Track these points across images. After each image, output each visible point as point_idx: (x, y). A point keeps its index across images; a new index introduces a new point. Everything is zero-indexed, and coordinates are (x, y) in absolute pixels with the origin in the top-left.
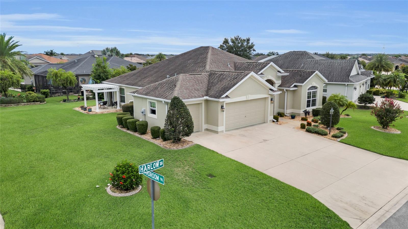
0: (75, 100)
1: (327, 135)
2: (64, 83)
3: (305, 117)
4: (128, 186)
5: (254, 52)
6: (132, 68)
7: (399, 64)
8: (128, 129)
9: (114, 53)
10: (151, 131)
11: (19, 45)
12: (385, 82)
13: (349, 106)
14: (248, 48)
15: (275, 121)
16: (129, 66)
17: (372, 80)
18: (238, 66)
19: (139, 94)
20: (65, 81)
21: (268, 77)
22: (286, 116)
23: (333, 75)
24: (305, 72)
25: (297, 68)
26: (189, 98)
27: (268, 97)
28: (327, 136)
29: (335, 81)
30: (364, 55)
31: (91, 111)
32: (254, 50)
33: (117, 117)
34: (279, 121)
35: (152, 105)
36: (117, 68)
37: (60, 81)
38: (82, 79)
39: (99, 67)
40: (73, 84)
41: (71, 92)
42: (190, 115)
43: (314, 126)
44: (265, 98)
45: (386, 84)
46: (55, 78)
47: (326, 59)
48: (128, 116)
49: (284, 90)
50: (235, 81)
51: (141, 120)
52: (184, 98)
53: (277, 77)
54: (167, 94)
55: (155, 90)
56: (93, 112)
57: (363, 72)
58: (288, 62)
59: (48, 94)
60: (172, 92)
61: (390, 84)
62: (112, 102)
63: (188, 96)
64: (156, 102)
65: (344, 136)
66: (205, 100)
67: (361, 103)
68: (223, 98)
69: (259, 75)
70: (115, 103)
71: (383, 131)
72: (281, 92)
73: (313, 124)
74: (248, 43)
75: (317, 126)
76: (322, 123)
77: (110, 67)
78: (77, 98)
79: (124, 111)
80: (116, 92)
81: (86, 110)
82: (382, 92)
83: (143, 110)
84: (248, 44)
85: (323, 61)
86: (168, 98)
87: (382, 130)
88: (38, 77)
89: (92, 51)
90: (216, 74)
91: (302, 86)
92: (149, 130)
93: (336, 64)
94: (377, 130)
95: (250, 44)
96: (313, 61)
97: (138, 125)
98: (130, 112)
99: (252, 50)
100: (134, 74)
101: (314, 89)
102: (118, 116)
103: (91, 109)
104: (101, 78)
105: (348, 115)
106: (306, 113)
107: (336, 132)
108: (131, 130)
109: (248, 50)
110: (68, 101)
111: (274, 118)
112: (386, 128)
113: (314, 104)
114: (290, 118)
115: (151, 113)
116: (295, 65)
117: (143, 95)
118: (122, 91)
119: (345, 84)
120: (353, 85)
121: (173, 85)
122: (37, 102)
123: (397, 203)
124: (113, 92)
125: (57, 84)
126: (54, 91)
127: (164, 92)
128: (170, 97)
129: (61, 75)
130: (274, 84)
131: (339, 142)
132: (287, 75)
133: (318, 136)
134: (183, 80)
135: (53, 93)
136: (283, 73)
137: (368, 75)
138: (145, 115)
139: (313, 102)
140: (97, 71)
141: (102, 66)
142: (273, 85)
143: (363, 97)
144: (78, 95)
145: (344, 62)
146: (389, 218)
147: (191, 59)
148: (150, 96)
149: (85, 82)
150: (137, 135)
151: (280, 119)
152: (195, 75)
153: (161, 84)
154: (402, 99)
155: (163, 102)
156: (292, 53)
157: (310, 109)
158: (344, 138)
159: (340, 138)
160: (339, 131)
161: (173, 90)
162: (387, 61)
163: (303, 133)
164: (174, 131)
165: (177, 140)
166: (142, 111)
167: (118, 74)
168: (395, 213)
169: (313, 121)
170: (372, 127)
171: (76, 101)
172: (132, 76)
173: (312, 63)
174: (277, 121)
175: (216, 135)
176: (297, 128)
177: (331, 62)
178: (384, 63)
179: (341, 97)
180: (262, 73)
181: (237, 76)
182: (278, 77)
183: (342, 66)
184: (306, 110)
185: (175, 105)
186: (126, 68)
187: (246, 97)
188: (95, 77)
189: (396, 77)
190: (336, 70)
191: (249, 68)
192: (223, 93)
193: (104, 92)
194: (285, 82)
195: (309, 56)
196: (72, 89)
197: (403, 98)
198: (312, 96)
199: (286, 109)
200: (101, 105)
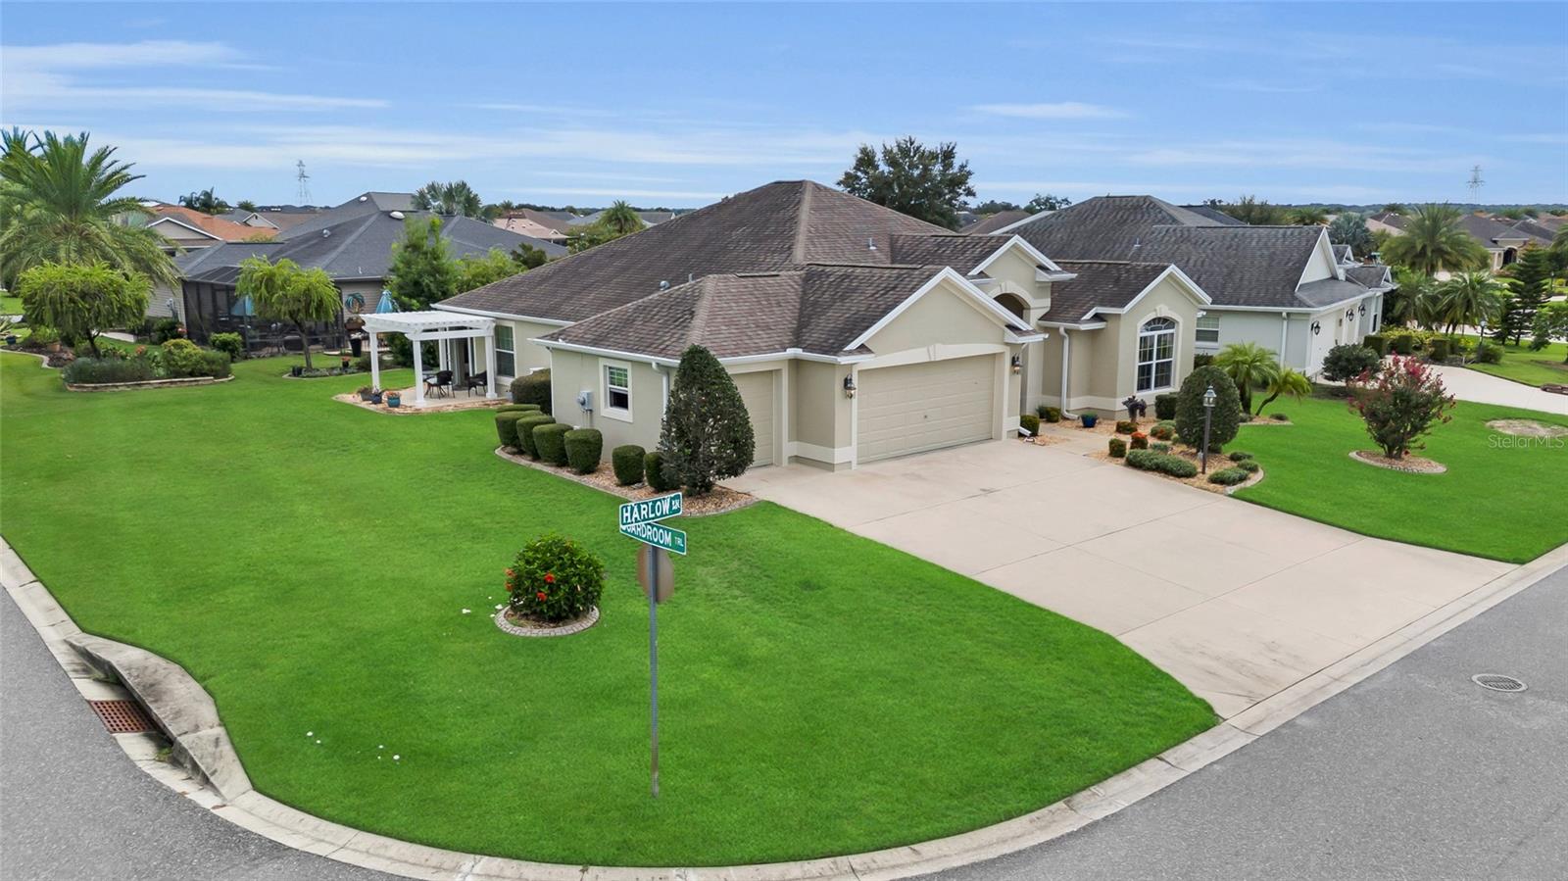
0: (333, 369)
1: (1195, 475)
2: (296, 309)
3: (1129, 421)
4: (561, 606)
5: (969, 199)
6: (530, 258)
7: (1516, 242)
8: (536, 458)
9: (458, 203)
10: (615, 462)
11: (134, 175)
12: (1435, 306)
13: (1288, 386)
14: (948, 185)
15: (1028, 433)
16: (520, 251)
17: (1390, 299)
18: (902, 247)
19: (570, 341)
20: (300, 301)
21: (1003, 284)
22: (1068, 419)
23: (1241, 279)
24: (1133, 268)
25: (1116, 254)
26: (738, 354)
27: (1002, 353)
28: (1192, 480)
29: (1246, 303)
30: (1393, 208)
31: (397, 405)
32: (970, 193)
33: (497, 420)
34: (1040, 432)
35: (616, 376)
36: (477, 257)
37: (282, 304)
38: (350, 295)
39: (416, 253)
40: (327, 313)
41: (316, 342)
42: (741, 407)
43: (1155, 447)
44: (993, 357)
45: (1438, 313)
46: (266, 293)
47: (1220, 225)
48: (532, 414)
49: (1058, 329)
50: (891, 295)
51: (576, 427)
52: (722, 352)
53: (1037, 285)
54: (666, 339)
55: (624, 327)
56: (406, 407)
57: (1354, 269)
58: (1085, 235)
59: (237, 348)
60: (683, 335)
61: (1450, 315)
62: (468, 374)
63: (733, 347)
64: (628, 366)
65: (1250, 479)
66: (790, 360)
67: (1334, 380)
68: (850, 352)
69: (973, 277)
70: (478, 376)
71: (1386, 465)
72: (1047, 336)
73: (1151, 441)
74: (948, 165)
75: (1165, 449)
76: (1183, 440)
77: (456, 253)
78: (339, 363)
79: (518, 400)
80: (482, 339)
81: (380, 402)
82: (1422, 341)
83: (584, 394)
84: (948, 169)
85: (1208, 230)
86: (669, 352)
87: (1382, 461)
88: (198, 290)
89: (367, 195)
90: (828, 277)
91: (1122, 318)
92: (607, 457)
93: (1254, 243)
94: (1367, 461)
95: (955, 169)
96: (1175, 230)
97: (572, 441)
98: (539, 404)
99: (961, 191)
100: (545, 279)
101: (1165, 329)
102: (500, 414)
103: (398, 398)
104: (423, 291)
105: (1280, 418)
106: (1135, 407)
107: (1226, 467)
108: (546, 461)
109: (946, 191)
110: (309, 374)
111: (1022, 425)
112: (1398, 457)
113: (1164, 379)
114: (1080, 427)
115: (611, 405)
116: (1111, 245)
117: (585, 344)
118: (502, 335)
119: (1281, 313)
120: (1308, 314)
121: (684, 311)
122: (202, 375)
123: (1374, 659)
124: (472, 339)
125: (273, 314)
126: (258, 340)
127: (655, 335)
128: (677, 349)
129: (286, 281)
130: (1025, 311)
131: (1230, 496)
132: (1072, 279)
133: (1166, 480)
134: (719, 295)
135: (254, 347)
136: (1056, 272)
137: (1371, 281)
138: (591, 410)
139: (1162, 371)
140: (409, 268)
141: (425, 248)
142: (1021, 316)
143: (1339, 358)
144: (341, 354)
145: (1280, 236)
146: (1336, 696)
147: (741, 224)
148: (607, 347)
149: (361, 306)
150: (568, 474)
151: (1043, 428)
152: (759, 279)
153: (644, 310)
154: (1487, 366)
155: (654, 365)
156: (1102, 205)
157: (1149, 396)
158: (1248, 484)
159: (1234, 485)
160: (1235, 464)
161: (685, 327)
162: (1458, 231)
163: (1117, 469)
164: (693, 458)
165: (700, 489)
166: (582, 399)
167: (481, 279)
168: (1359, 683)
169: (1154, 434)
170: (1353, 454)
171: (335, 372)
172: (540, 284)
173: (1171, 237)
174: (1034, 434)
175: (828, 476)
176: (1099, 456)
177: (1236, 236)
178: (1444, 239)
179: (1256, 356)
180: (982, 272)
181: (896, 282)
182: (1039, 287)
183: (1272, 250)
184: (1134, 397)
185: (695, 373)
186: (509, 258)
187: (928, 351)
188: (401, 287)
189: (1473, 288)
190: (1252, 262)
191: (940, 256)
192: (848, 337)
193: (437, 341)
194: (1065, 303)
195: (1160, 212)
196: (317, 332)
197: (1492, 363)
198: (1158, 350)
199: (1068, 396)
200: (430, 385)
